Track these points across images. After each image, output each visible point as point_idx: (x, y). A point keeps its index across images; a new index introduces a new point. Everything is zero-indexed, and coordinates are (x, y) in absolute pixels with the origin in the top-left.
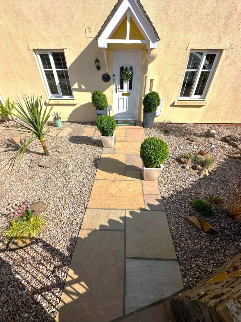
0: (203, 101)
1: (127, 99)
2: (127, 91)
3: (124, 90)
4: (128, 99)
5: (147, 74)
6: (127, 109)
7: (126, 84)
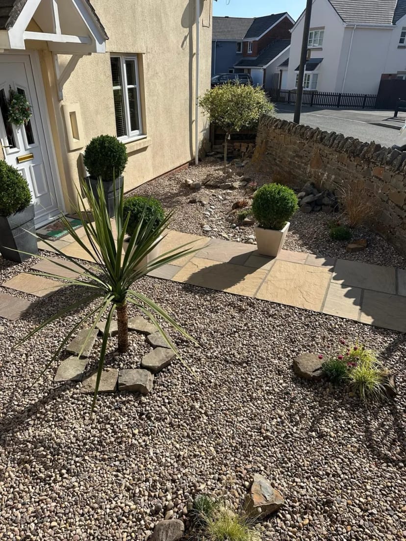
0: (145, 138)
1: (30, 168)
2: (26, 150)
3: (19, 148)
4: (32, 169)
5: (62, 103)
6: (39, 195)
7: (20, 131)
